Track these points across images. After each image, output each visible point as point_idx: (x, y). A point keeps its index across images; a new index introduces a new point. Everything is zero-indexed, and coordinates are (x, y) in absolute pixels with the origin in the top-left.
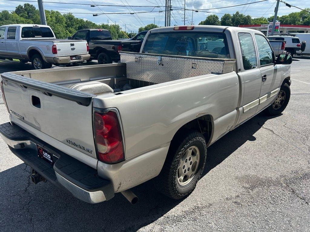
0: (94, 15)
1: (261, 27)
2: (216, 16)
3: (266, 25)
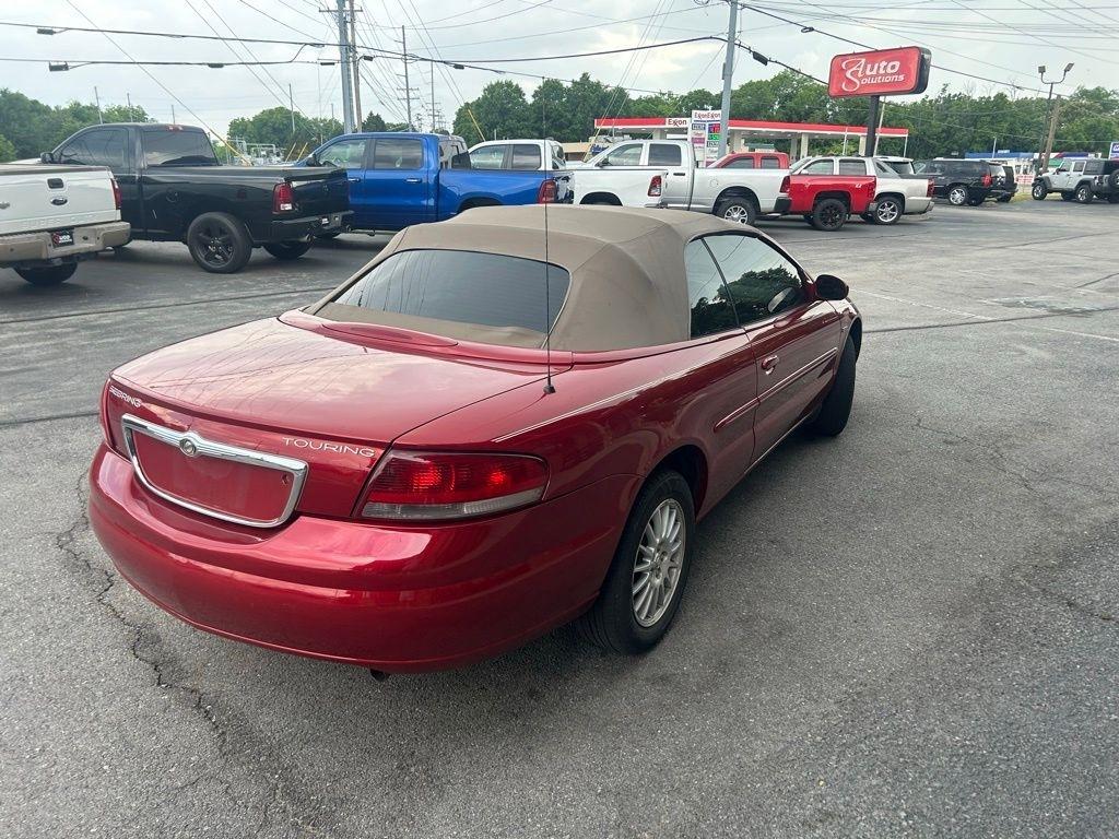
0: (52, 68)
1: (667, 126)
2: (517, 85)
3: (683, 119)
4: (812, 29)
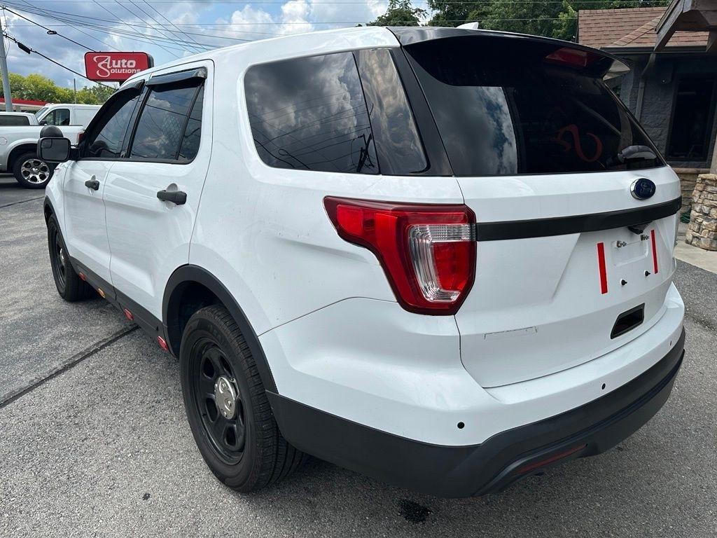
4: (56, 33)
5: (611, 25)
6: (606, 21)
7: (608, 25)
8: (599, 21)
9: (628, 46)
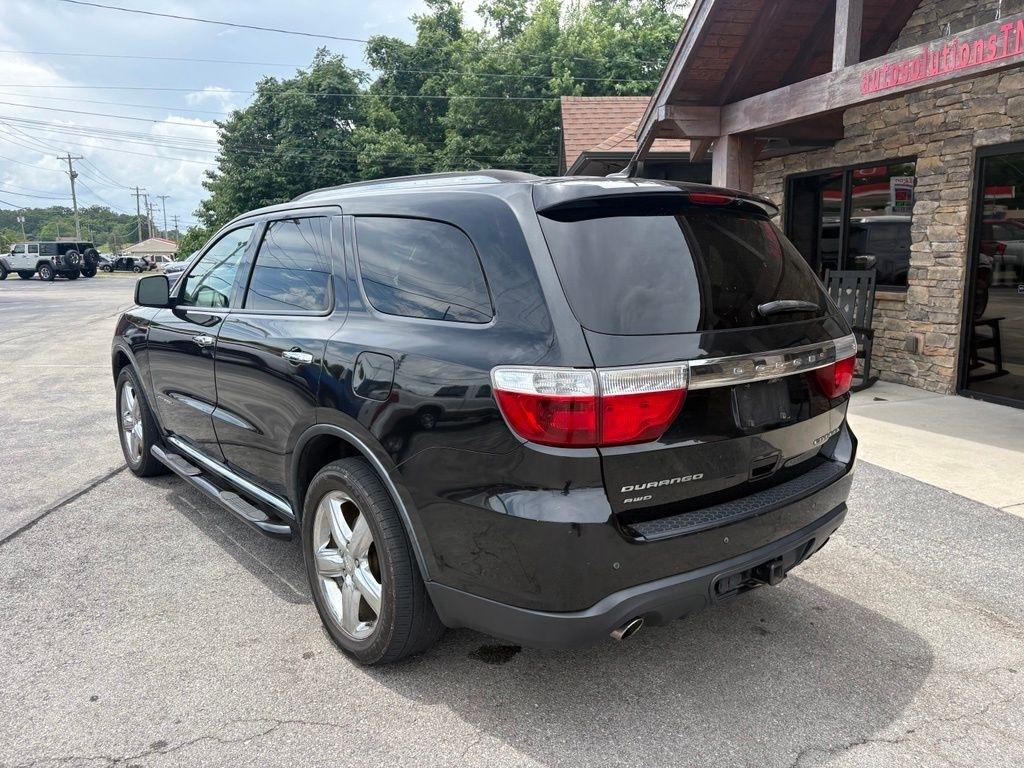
5: (602, 116)
6: (594, 111)
7: (597, 116)
8: (587, 111)
9: (612, 150)
